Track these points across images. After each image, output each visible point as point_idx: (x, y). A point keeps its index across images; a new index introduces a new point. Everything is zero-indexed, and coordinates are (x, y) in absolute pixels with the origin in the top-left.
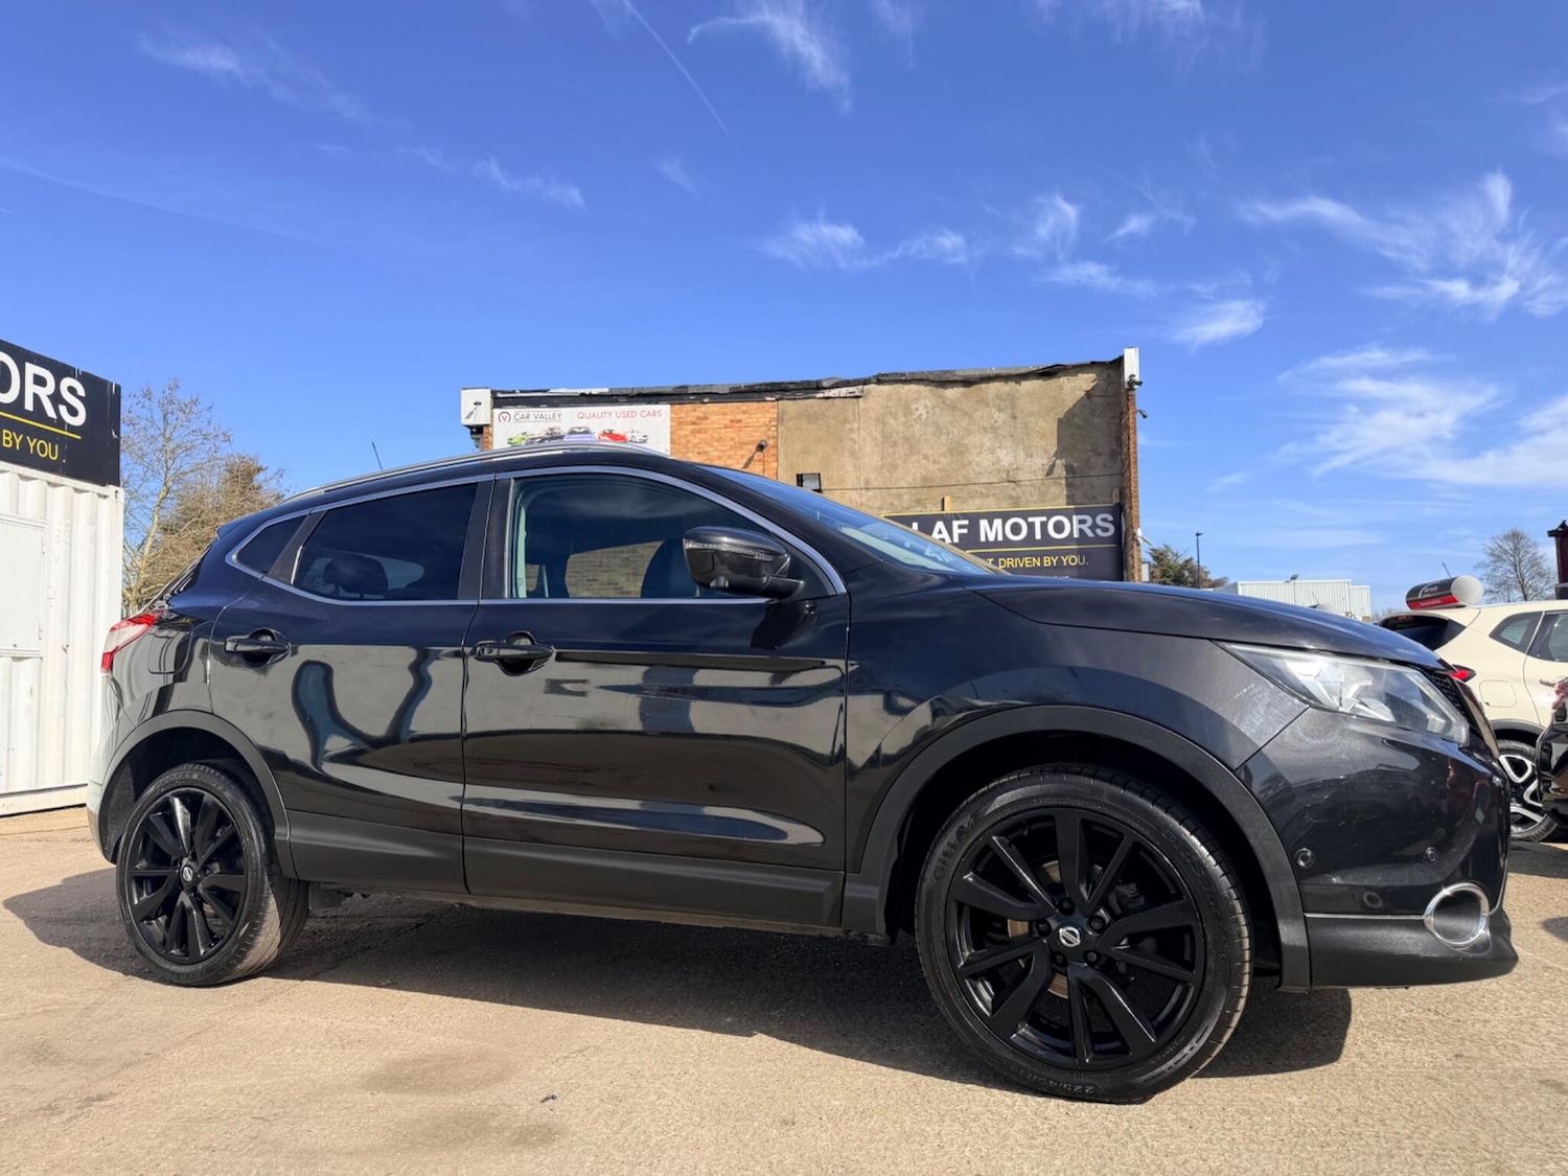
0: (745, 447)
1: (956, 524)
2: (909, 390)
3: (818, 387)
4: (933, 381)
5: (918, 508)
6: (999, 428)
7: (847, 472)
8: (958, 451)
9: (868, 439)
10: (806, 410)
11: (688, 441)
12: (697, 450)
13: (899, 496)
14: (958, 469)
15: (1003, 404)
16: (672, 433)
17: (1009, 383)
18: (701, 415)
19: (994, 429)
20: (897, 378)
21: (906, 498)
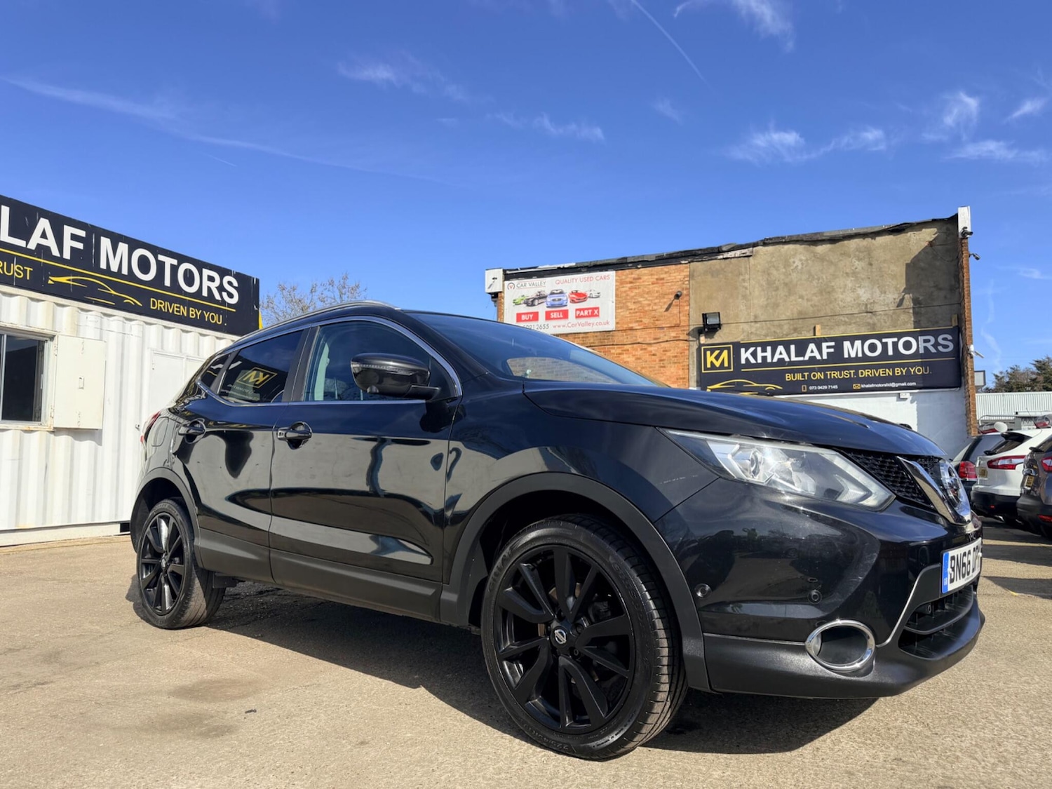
0: (666, 297)
1: (824, 345)
2: (789, 248)
3: (719, 251)
4: (806, 241)
5: (795, 335)
6: (858, 273)
7: (741, 310)
8: (827, 291)
9: (757, 286)
10: (710, 268)
11: (627, 295)
12: (633, 301)
13: (780, 326)
14: (826, 305)
15: (861, 255)
16: (617, 290)
17: (866, 239)
18: (636, 276)
19: (854, 274)
20: (777, 241)
21: (786, 327)
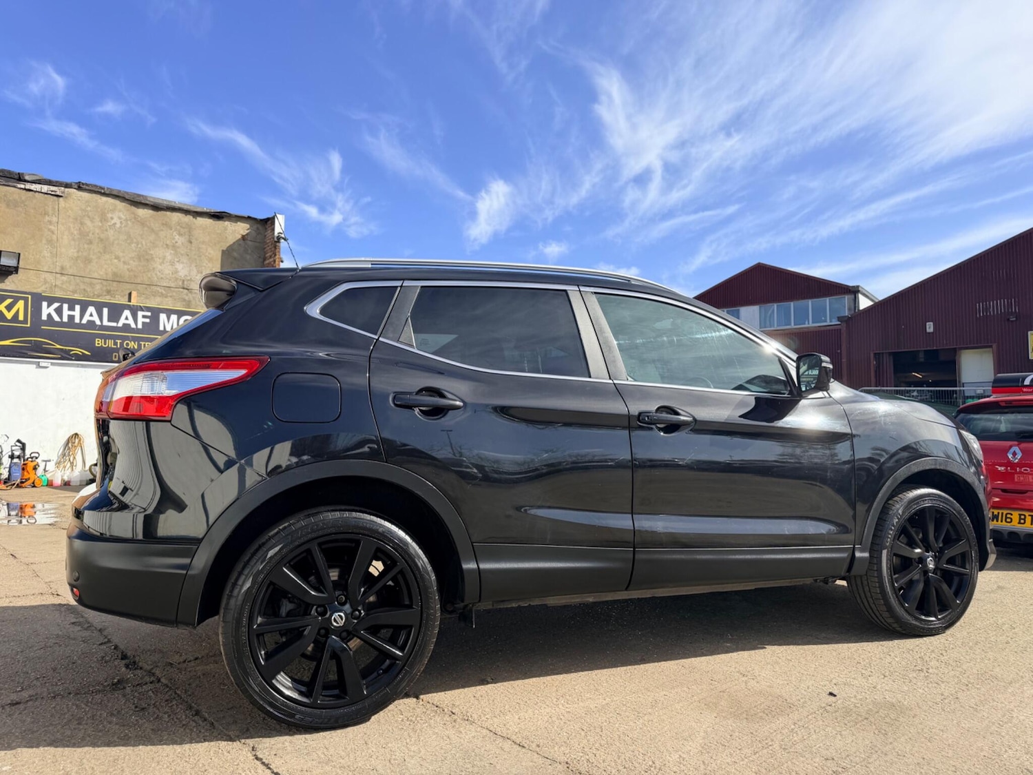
2: (107, 202)
3: (20, 178)
4: (128, 200)
5: (108, 297)
6: (178, 247)
7: (44, 257)
8: (145, 258)
9: (66, 233)
10: (5, 196)
13: (91, 284)
14: (144, 272)
15: (182, 231)
17: (188, 216)
19: (174, 247)
21: (98, 287)
